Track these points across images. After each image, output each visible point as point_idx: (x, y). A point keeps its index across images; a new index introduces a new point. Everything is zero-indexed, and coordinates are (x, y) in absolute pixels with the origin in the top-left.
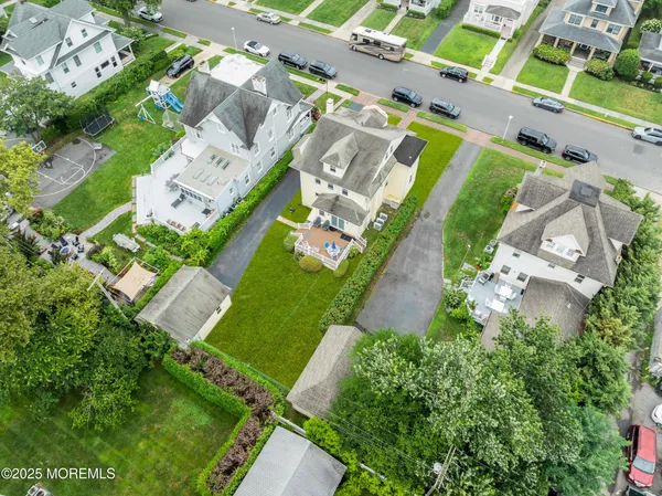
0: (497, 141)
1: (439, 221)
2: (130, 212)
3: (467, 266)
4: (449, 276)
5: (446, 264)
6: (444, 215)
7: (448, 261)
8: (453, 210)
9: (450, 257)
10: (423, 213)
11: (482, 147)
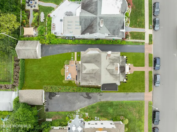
0: (150, 104)
1: (100, 100)
2: (54, 8)
3: (87, 114)
4: (81, 110)
5: (85, 108)
6: (103, 100)
7: (86, 108)
8: (107, 102)
9: (88, 108)
10: (101, 94)
11: (144, 100)
